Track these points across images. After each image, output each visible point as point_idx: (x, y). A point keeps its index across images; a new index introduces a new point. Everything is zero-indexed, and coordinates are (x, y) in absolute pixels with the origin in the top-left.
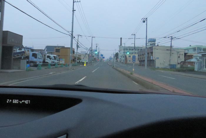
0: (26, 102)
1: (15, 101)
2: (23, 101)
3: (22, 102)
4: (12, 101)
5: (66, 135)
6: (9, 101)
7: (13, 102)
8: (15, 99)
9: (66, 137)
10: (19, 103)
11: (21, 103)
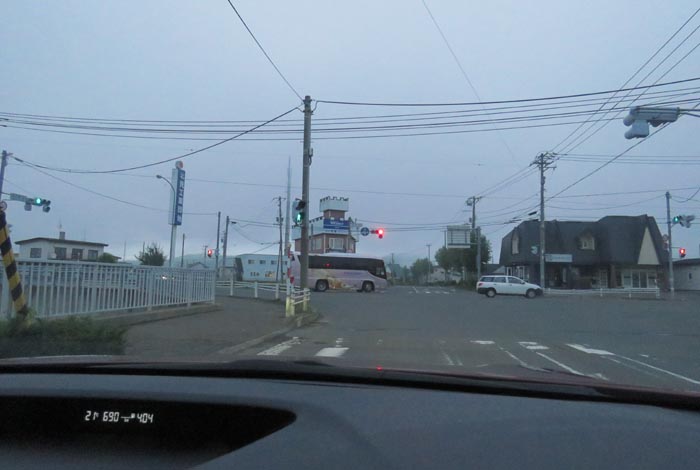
0: (145, 418)
1: (111, 417)
2: (133, 416)
3: (130, 420)
4: (101, 416)
6: (91, 417)
7: (104, 420)
8: (110, 410)
10: (121, 420)
11: (127, 420)
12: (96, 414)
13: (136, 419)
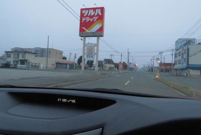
0: (74, 101)
1: (64, 100)
2: (70, 100)
3: (69, 101)
4: (62, 100)
5: (102, 128)
6: (59, 100)
8: (64, 99)
9: (102, 129)
10: (67, 101)
12: (60, 99)
13: (71, 101)
